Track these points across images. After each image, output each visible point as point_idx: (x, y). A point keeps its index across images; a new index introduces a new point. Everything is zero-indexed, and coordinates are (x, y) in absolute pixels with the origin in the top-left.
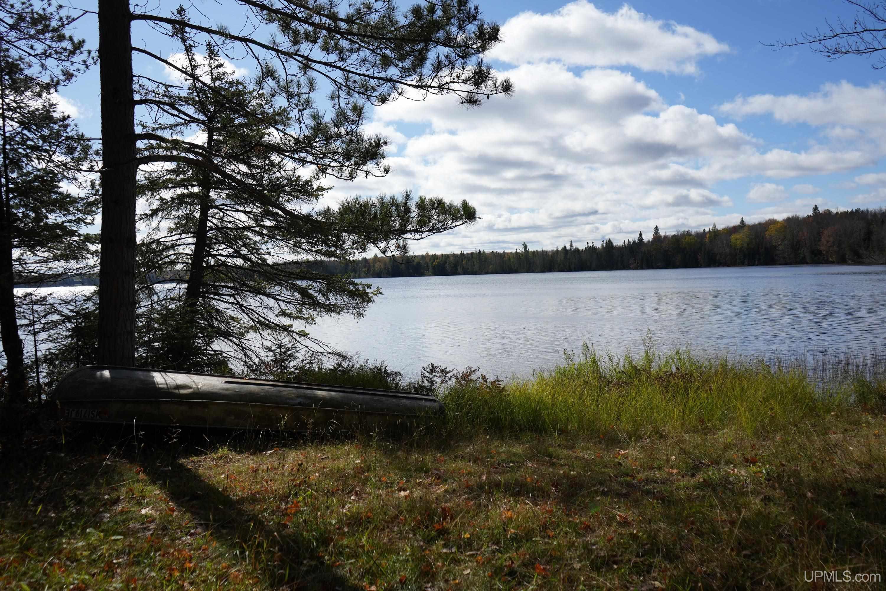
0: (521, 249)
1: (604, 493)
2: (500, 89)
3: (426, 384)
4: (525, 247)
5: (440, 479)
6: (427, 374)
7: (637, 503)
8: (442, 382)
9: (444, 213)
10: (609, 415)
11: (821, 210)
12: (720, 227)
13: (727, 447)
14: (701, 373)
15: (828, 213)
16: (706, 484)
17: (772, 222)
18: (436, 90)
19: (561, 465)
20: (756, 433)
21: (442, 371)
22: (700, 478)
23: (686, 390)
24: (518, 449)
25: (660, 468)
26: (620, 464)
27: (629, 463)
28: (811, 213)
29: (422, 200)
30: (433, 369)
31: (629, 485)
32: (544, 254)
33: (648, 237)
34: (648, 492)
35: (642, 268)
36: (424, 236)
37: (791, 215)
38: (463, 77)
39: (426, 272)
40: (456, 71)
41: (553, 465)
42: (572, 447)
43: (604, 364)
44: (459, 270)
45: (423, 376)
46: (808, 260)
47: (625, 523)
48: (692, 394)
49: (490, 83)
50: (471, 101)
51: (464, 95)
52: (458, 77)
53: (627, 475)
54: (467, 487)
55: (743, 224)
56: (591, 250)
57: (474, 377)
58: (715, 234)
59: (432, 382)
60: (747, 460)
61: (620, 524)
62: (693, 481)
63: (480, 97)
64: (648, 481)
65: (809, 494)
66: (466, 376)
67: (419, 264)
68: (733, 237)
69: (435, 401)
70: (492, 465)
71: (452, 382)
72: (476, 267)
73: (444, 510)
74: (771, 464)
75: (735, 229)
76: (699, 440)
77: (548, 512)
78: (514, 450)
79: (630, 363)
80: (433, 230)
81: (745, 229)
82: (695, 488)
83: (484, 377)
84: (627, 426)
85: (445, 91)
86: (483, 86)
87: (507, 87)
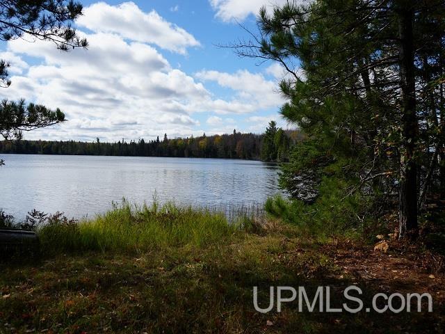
0: (96, 141)
1: (124, 285)
2: (80, 44)
3: (29, 223)
4: (98, 140)
5: (32, 284)
6: (31, 217)
7: (141, 289)
8: (40, 222)
9: (45, 115)
10: (133, 238)
11: (237, 132)
12: (195, 137)
13: (188, 254)
14: (180, 214)
15: (239, 134)
16: (176, 274)
17: (217, 136)
18: (43, 38)
19: (104, 270)
20: (201, 246)
21: (40, 214)
22: (173, 271)
23: (171, 223)
24: (81, 262)
25: (155, 267)
26: (135, 266)
27: (139, 266)
28: (233, 133)
29: (32, 105)
30: (34, 214)
31: (139, 278)
32: (108, 145)
33: (162, 139)
34: (147, 282)
35: (158, 156)
36: (32, 128)
37: (224, 133)
38: (59, 33)
39: (39, 152)
40: (56, 28)
41: (100, 269)
42: (111, 259)
43: (133, 210)
44: (60, 152)
45: (28, 218)
46: (231, 156)
47: (134, 301)
48: (174, 226)
49: (75, 39)
50: (63, 48)
51: (59, 43)
52: (56, 32)
53: (138, 273)
54: (48, 288)
55: (204, 136)
56: (133, 144)
57: (60, 218)
58: (192, 140)
59: (34, 222)
60: (195, 260)
61: (131, 302)
62: (170, 273)
63: (68, 47)
64: (149, 275)
65: (220, 276)
66: (55, 217)
67: (34, 146)
68: (200, 142)
69: (34, 234)
70: (64, 272)
71: (46, 222)
72: (70, 150)
73: (30, 304)
74: (205, 261)
75: (201, 138)
76: (175, 251)
77: (93, 299)
78: (79, 262)
79: (146, 209)
80: (38, 125)
81: (205, 139)
82: (170, 277)
83: (65, 218)
84: (141, 245)
85: (48, 39)
86: (71, 40)
87: (85, 44)
